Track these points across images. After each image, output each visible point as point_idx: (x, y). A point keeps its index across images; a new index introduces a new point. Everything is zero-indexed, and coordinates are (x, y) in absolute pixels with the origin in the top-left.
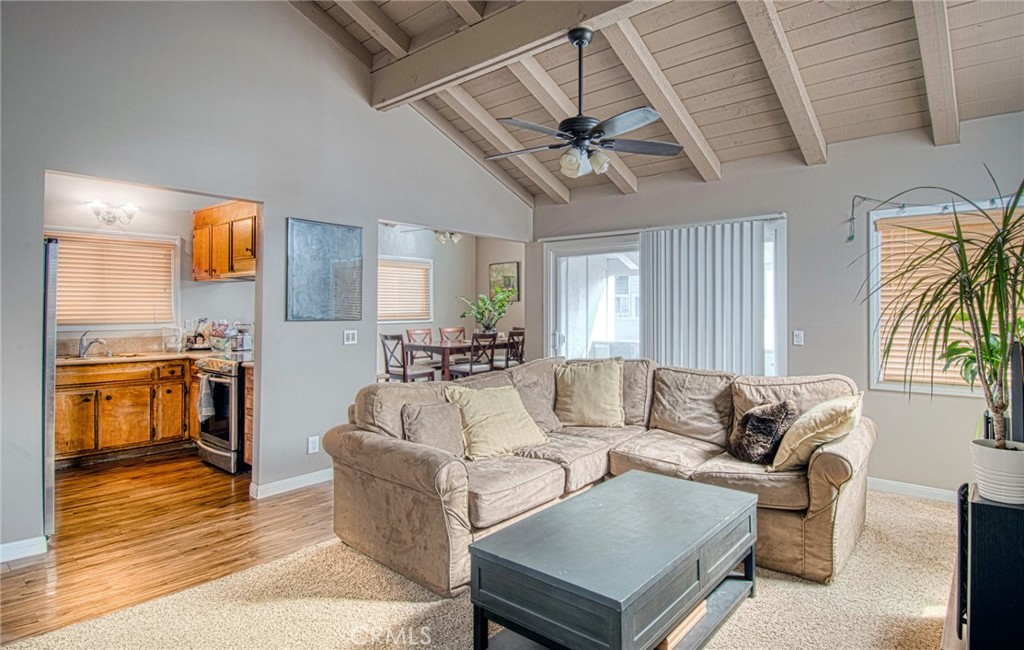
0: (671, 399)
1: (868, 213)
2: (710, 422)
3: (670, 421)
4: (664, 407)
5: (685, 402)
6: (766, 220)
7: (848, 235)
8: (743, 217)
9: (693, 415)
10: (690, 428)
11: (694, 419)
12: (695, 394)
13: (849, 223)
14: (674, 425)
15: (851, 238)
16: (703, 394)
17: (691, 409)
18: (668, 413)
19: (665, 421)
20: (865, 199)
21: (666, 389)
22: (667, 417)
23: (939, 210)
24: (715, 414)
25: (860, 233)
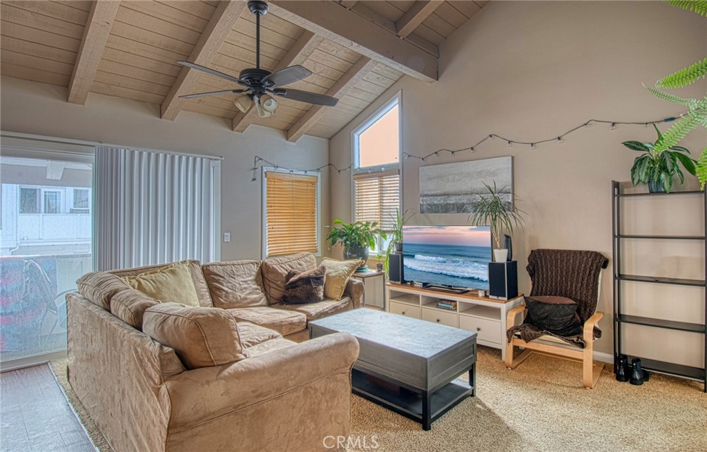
0: (229, 284)
1: (262, 167)
2: (258, 293)
3: (234, 300)
4: (227, 292)
5: (240, 285)
6: (211, 159)
7: (252, 177)
8: (198, 154)
9: (248, 292)
10: (249, 301)
11: (249, 294)
12: (244, 278)
13: (253, 171)
14: (237, 302)
15: (254, 179)
16: (248, 277)
17: (245, 288)
18: (231, 295)
19: (230, 302)
20: (261, 159)
21: (222, 279)
22: (231, 298)
23: (288, 172)
24: (259, 287)
25: (258, 178)
